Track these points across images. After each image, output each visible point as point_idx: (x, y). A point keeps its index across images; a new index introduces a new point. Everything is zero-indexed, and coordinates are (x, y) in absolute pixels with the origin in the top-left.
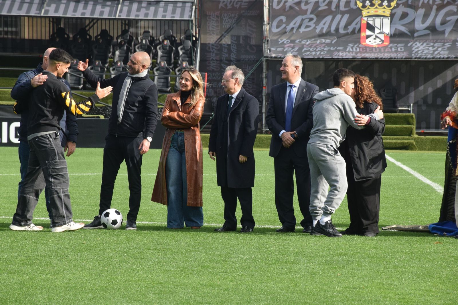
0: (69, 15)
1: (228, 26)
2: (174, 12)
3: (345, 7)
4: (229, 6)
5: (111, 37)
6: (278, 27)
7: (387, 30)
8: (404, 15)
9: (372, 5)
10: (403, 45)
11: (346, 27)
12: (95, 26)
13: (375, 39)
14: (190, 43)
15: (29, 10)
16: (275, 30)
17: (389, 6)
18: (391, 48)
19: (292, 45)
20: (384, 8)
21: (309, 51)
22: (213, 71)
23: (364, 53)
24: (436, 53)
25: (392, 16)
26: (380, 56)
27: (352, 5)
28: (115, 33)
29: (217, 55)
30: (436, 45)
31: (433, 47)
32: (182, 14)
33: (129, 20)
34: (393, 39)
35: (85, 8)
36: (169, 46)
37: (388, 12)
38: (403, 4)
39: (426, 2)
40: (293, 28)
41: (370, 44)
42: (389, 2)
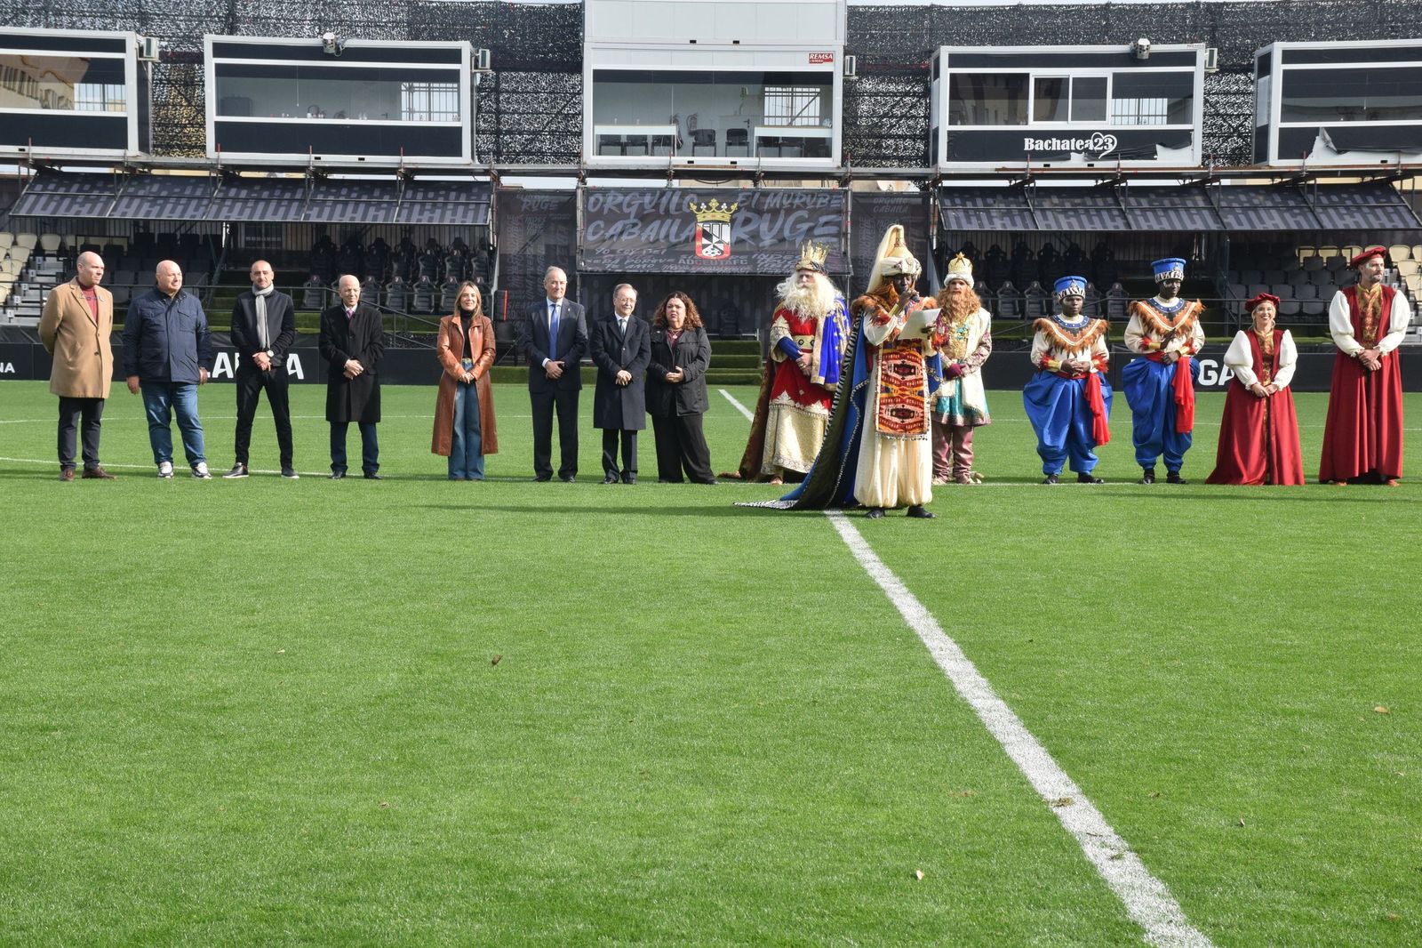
1: (534, 232)
2: (465, 216)
3: (676, 210)
4: (535, 209)
5: (388, 246)
6: (594, 234)
7: (727, 238)
8: (747, 221)
9: (709, 208)
10: (746, 257)
11: (677, 235)
12: (368, 232)
13: (713, 249)
14: (485, 254)
15: (286, 215)
16: (591, 238)
17: (729, 209)
18: (732, 260)
19: (612, 255)
20: (723, 212)
22: (516, 289)
23: (700, 266)
25: (733, 221)
26: (719, 270)
27: (685, 209)
28: (393, 243)
29: (520, 268)
32: (475, 218)
33: (410, 226)
34: (734, 250)
35: (355, 211)
36: (460, 258)
37: (727, 217)
38: (746, 207)
39: (772, 205)
40: (612, 236)
41: (706, 255)
42: (729, 205)
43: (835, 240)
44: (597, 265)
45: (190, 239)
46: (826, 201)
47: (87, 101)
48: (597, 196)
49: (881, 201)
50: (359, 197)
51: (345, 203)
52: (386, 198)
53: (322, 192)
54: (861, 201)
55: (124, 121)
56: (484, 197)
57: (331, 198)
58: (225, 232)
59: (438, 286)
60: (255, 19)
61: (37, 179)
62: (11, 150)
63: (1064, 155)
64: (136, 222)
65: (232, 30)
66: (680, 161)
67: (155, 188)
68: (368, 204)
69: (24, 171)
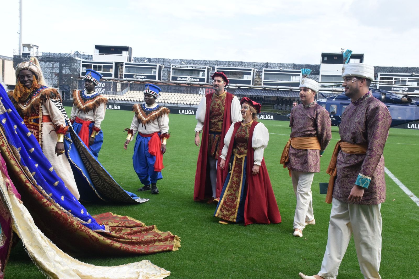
45: (258, 98)
47: (246, 78)
51: (281, 94)
55: (250, 81)
57: (279, 93)
58: (263, 97)
60: (270, 66)
61: (238, 89)
62: (234, 85)
63: (398, 91)
64: (251, 95)
65: (267, 68)
66: (334, 89)
67: (254, 90)
68: (285, 94)
69: (236, 88)
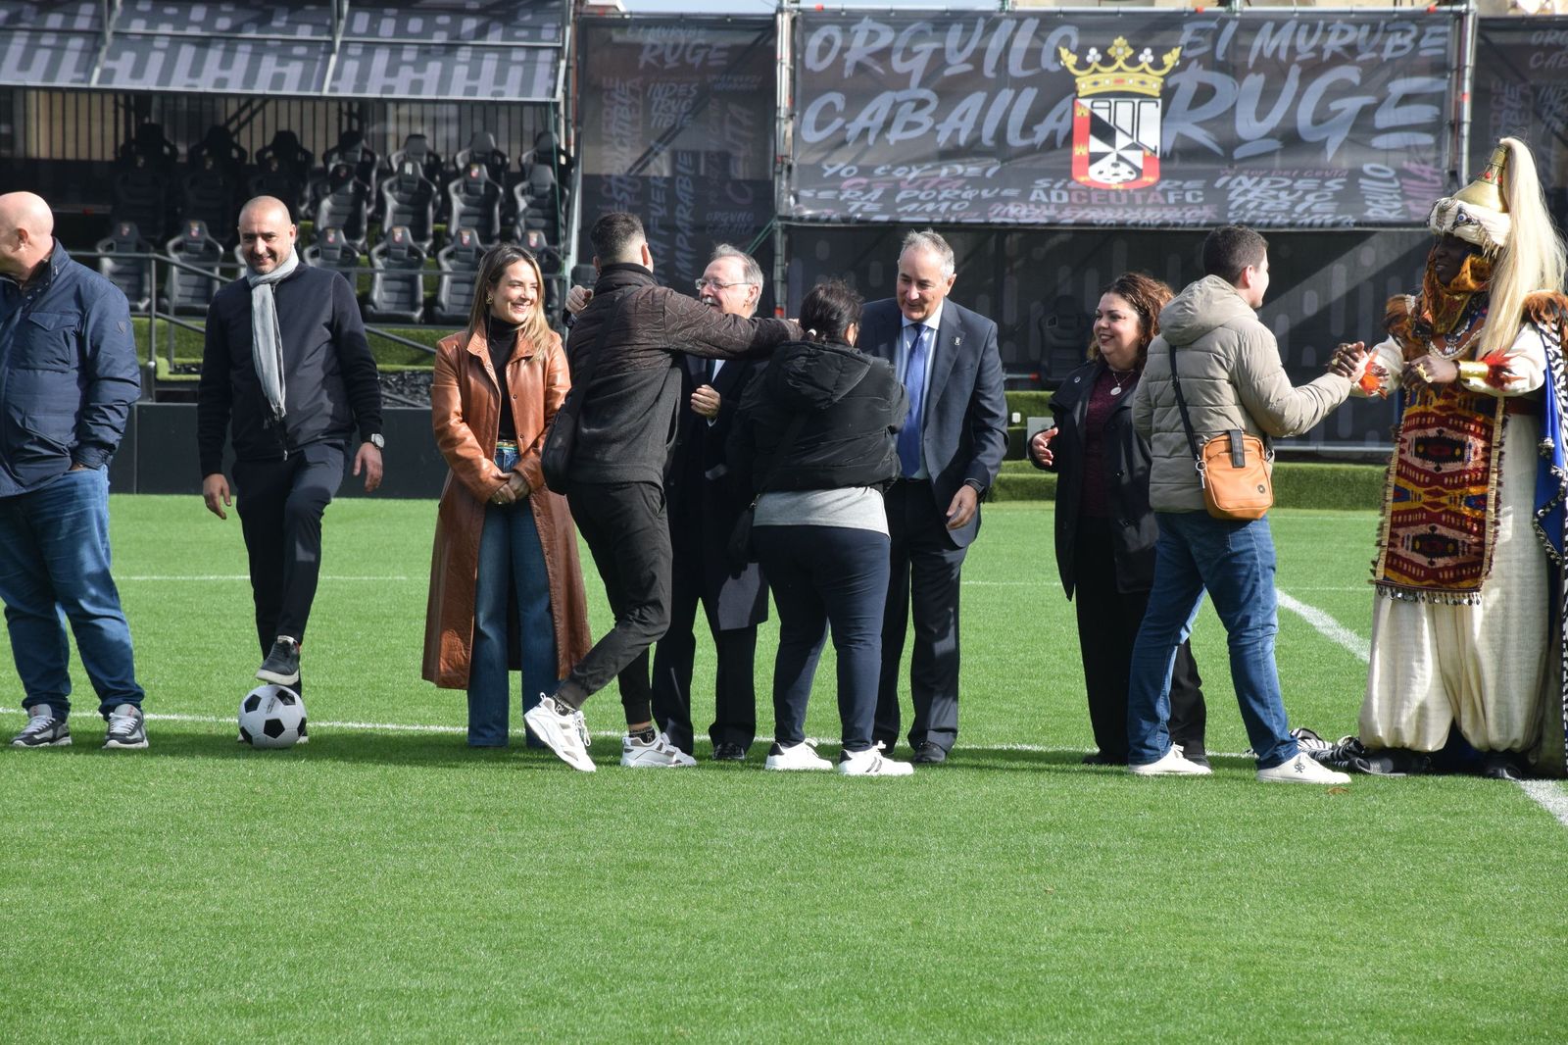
0: (176, 86)
1: (668, 122)
2: (501, 78)
3: (1025, 67)
4: (671, 62)
5: (306, 153)
6: (820, 126)
7: (1151, 136)
8: (1205, 93)
9: (1107, 61)
10: (1199, 183)
11: (1027, 129)
12: (258, 119)
13: (1115, 165)
14: (549, 175)
15: (52, 70)
16: (811, 136)
17: (1158, 65)
18: (1164, 192)
19: (864, 181)
20: (1143, 71)
21: (915, 199)
23: (1083, 207)
24: (1299, 208)
25: (1167, 94)
26: (1132, 216)
27: (1047, 62)
28: (318, 141)
30: (1300, 184)
31: (1291, 190)
32: (527, 85)
33: (364, 103)
34: (1168, 166)
35: (226, 63)
36: (487, 184)
37: (1154, 84)
38: (1201, 59)
39: (1268, 54)
40: (865, 131)
41: (1100, 179)
42: (1159, 52)
43: (1428, 139)
44: (826, 203)
46: (1407, 40)
48: (824, 31)
49: (1550, 38)
50: (237, 28)
52: (304, 32)
53: (141, 15)
54: (1497, 38)
56: (548, 36)
57: (166, 29)
59: (434, 251)
